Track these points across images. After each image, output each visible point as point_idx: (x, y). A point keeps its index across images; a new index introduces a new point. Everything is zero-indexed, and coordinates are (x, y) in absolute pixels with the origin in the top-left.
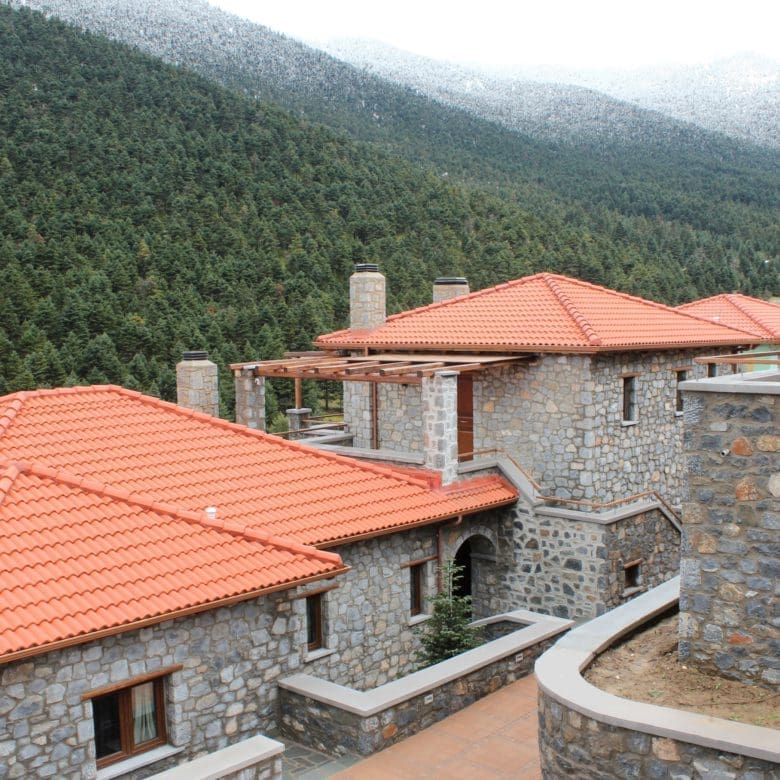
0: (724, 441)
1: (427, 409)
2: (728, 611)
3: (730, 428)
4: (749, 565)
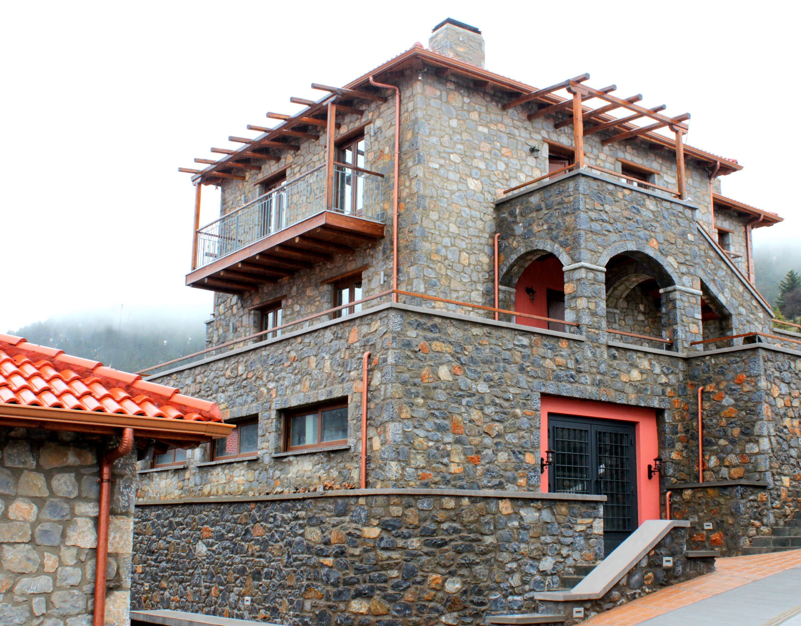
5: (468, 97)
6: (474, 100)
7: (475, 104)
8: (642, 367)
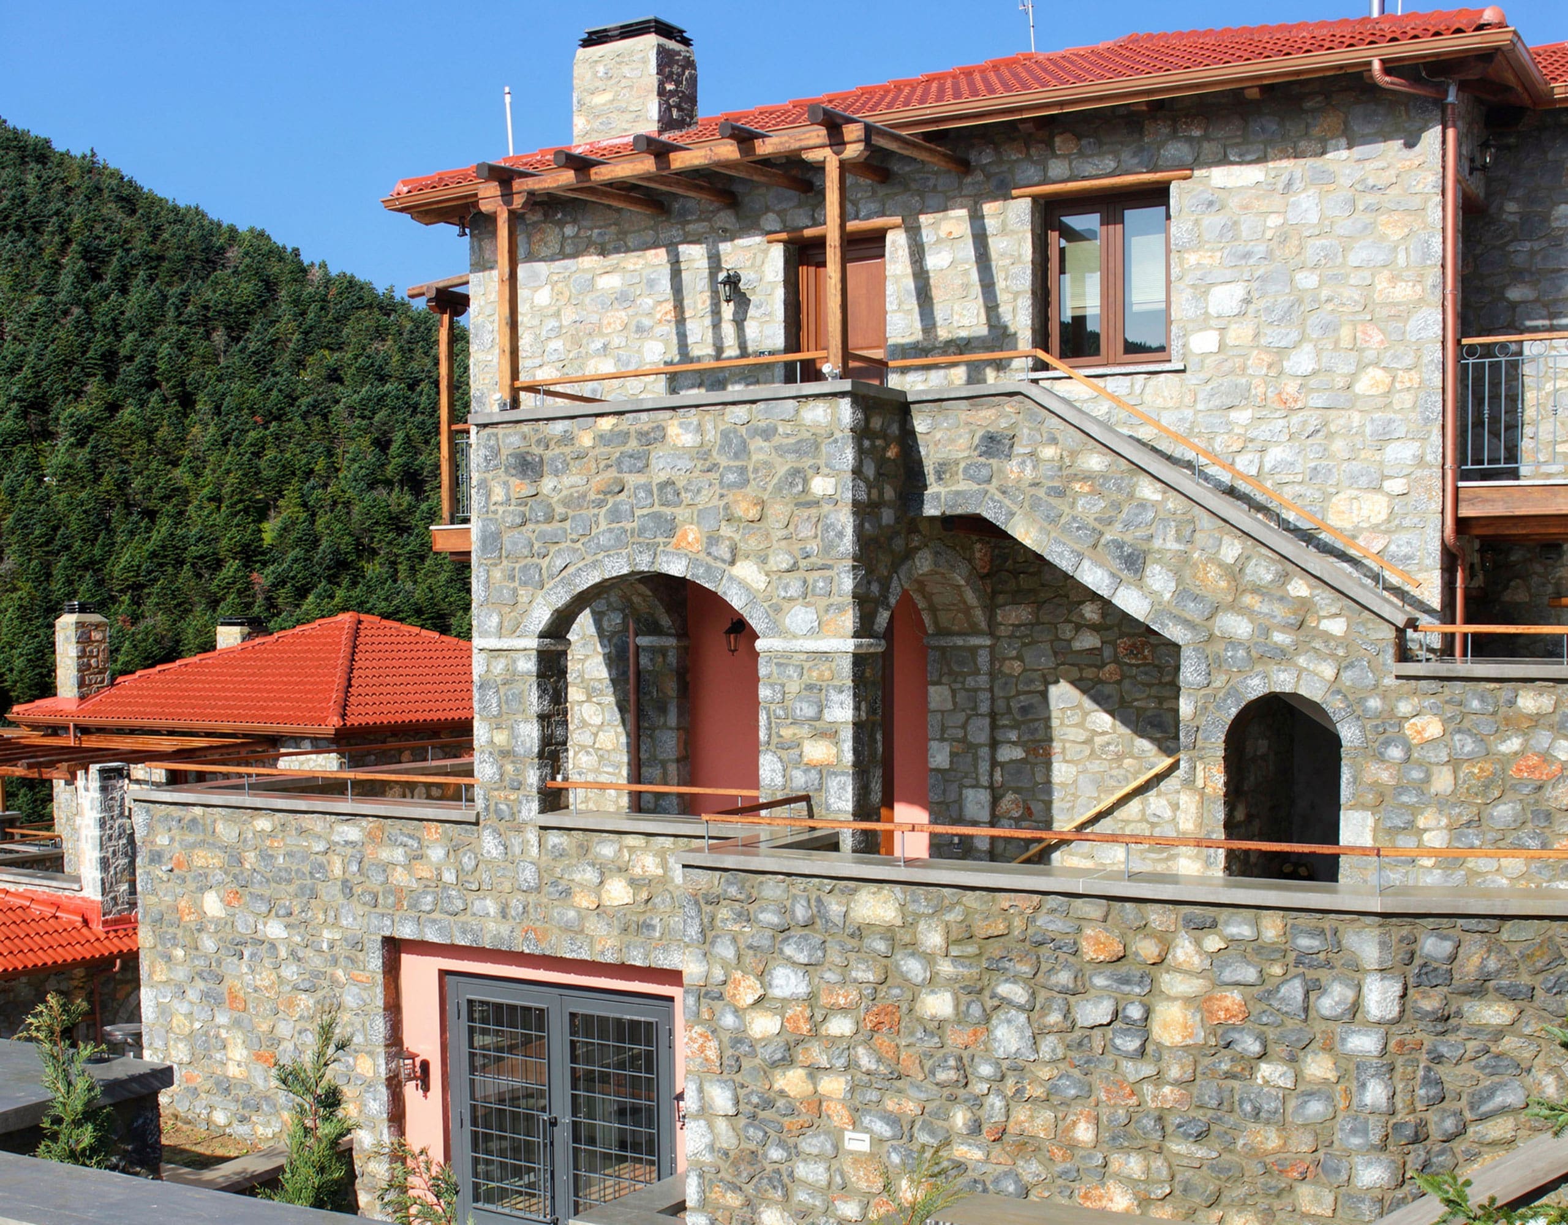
0: (167, 856)
1: (82, 815)
2: (181, 1045)
3: (172, 840)
4: (192, 995)
5: (574, 221)
6: (585, 223)
7: (591, 229)
8: (638, 871)
